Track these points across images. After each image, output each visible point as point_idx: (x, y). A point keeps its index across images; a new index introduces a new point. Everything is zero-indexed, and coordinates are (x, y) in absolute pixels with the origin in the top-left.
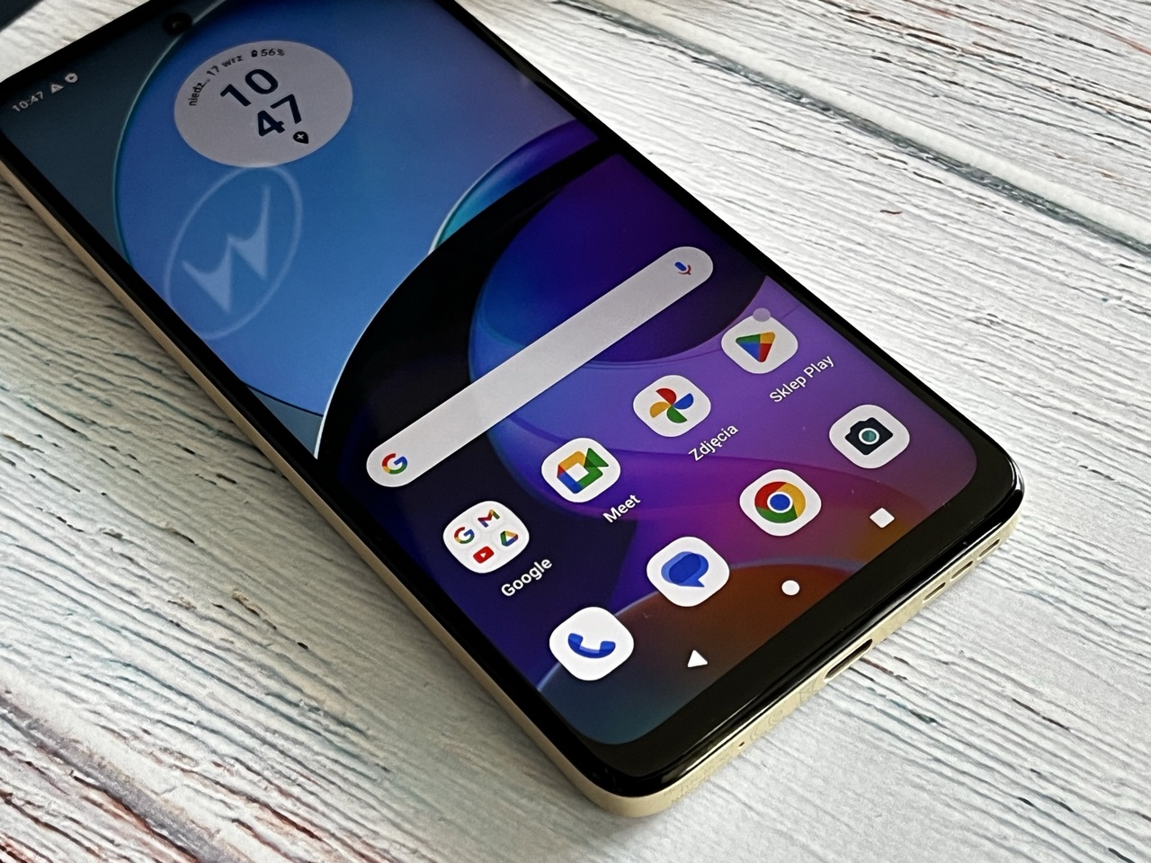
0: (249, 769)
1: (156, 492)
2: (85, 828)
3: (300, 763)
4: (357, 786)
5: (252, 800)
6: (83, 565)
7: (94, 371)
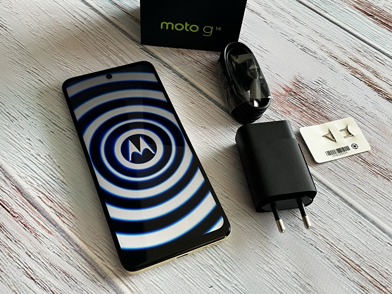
0: (43, 188)
1: (39, 132)
2: (11, 193)
3: (53, 188)
4: (63, 194)
5: (43, 193)
6: (21, 144)
7: (32, 106)
